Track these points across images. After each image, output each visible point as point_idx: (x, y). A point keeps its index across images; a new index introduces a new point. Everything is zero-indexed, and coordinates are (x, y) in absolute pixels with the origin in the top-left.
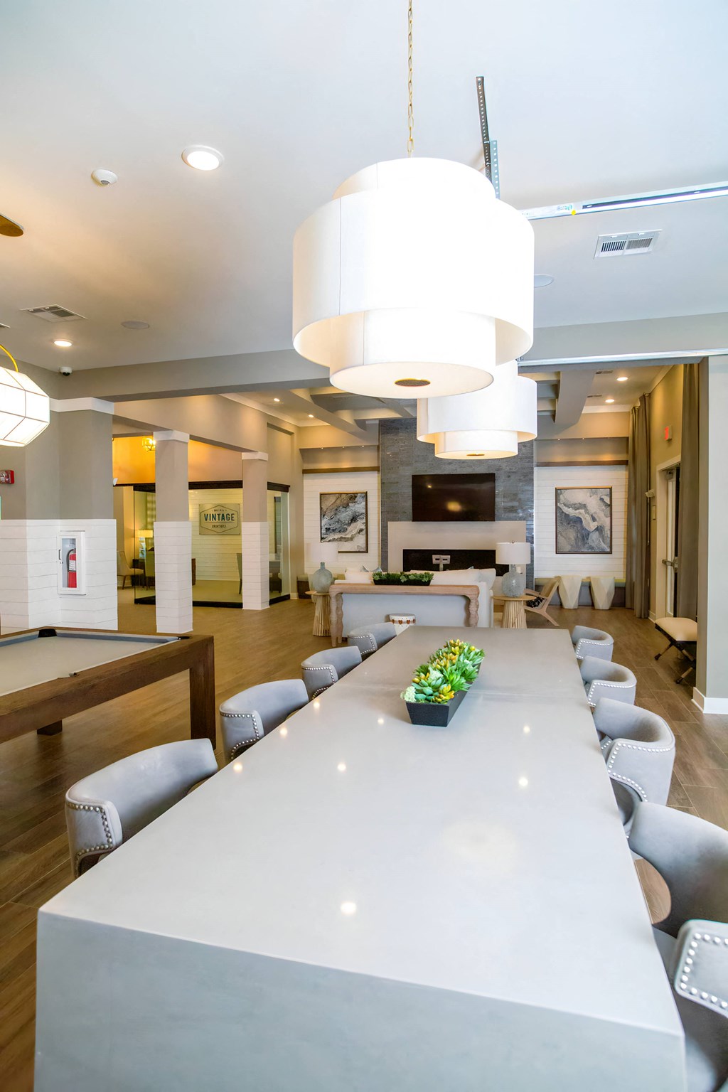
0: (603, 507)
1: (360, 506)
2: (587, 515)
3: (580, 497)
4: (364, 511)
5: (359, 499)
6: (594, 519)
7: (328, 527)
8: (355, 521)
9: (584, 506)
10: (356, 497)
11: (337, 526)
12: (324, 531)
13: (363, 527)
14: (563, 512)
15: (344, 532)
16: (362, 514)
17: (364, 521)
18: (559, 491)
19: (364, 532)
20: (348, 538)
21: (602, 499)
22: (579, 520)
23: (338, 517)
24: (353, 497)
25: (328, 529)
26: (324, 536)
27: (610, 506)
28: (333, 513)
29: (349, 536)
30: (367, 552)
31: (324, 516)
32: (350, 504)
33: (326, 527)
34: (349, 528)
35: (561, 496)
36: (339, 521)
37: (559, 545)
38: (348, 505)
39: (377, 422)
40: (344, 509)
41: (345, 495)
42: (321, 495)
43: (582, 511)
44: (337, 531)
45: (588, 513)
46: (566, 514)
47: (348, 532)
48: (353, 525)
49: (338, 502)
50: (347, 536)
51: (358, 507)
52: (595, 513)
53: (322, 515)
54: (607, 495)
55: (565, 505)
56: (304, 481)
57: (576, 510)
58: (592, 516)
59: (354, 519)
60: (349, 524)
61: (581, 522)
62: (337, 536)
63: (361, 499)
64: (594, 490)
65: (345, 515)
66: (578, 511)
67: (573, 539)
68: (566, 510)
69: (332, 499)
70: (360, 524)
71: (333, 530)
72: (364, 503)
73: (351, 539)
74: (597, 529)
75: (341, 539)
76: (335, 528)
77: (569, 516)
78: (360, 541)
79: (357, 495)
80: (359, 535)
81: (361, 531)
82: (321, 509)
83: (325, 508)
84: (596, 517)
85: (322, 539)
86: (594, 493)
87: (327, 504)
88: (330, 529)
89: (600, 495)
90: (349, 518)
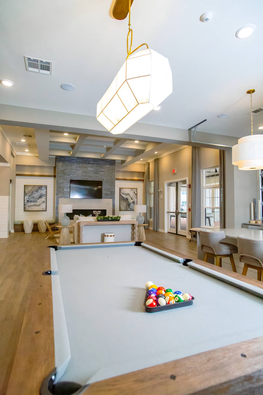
0: (135, 195)
1: (43, 191)
3: (127, 191)
4: (45, 193)
5: (43, 188)
6: (132, 199)
7: (28, 200)
8: (41, 198)
9: (129, 194)
10: (42, 187)
12: (26, 201)
13: (45, 200)
15: (36, 202)
16: (44, 195)
17: (45, 197)
18: (121, 189)
19: (45, 202)
20: (37, 205)
21: (134, 192)
22: (127, 199)
23: (33, 195)
24: (40, 187)
25: (28, 201)
26: (26, 204)
27: (137, 194)
28: (30, 194)
29: (38, 204)
30: (46, 211)
31: (26, 195)
32: (39, 190)
34: (38, 201)
35: (121, 191)
36: (33, 197)
37: (121, 208)
38: (38, 191)
39: (55, 157)
40: (36, 192)
41: (36, 186)
42: (25, 186)
43: (128, 196)
44: (32, 202)
45: (130, 197)
46: (123, 197)
47: (37, 202)
48: (40, 199)
49: (33, 189)
50: (37, 204)
51: (43, 192)
52: (132, 197)
53: (25, 194)
54: (136, 191)
55: (123, 194)
56: (16, 179)
57: (126, 196)
59: (40, 197)
60: (38, 199)
61: (128, 200)
62: (32, 204)
63: (44, 189)
64: (132, 189)
65: (36, 195)
67: (125, 206)
68: (123, 195)
70: (43, 199)
71: (31, 201)
73: (39, 205)
74: (133, 202)
75: (34, 205)
76: (31, 200)
77: (124, 197)
78: (43, 206)
79: (42, 186)
80: (43, 204)
81: (44, 202)
82: (25, 192)
83: (26, 191)
84: (133, 198)
85: (25, 205)
86: (132, 190)
87: (28, 190)
88: (29, 201)
89: (134, 191)
90: (38, 197)
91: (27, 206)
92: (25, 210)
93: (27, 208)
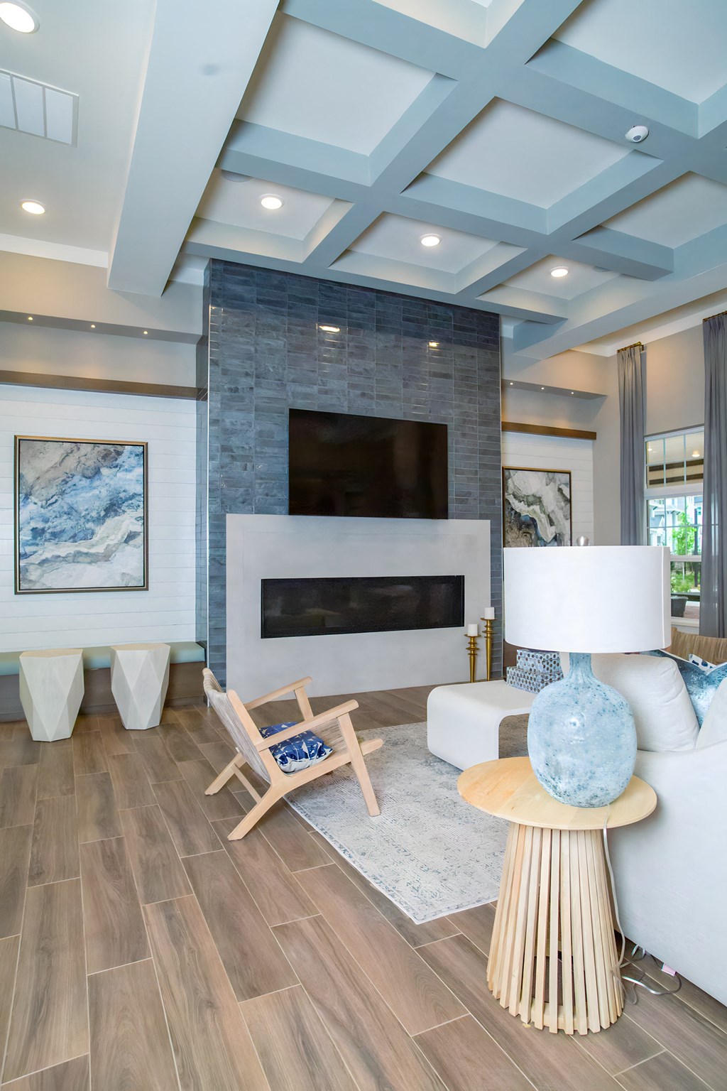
0: (563, 504)
1: (129, 476)
2: (543, 515)
3: (534, 484)
4: (139, 489)
5: (128, 458)
6: (551, 523)
7: (40, 525)
8: (116, 512)
9: (538, 500)
10: (119, 453)
11: (65, 523)
12: (26, 536)
13: (138, 527)
14: (512, 509)
15: (85, 539)
16: (133, 496)
17: (140, 513)
18: (507, 473)
19: (140, 540)
20: (96, 555)
21: (560, 490)
22: (532, 524)
23: (69, 499)
24: (111, 452)
25: (37, 533)
26: (28, 549)
27: (570, 501)
28: (54, 490)
29: (100, 549)
30: (145, 587)
31: (27, 496)
32: (104, 471)
33: (33, 525)
34: (101, 531)
35: (510, 481)
36: (71, 510)
38: (97, 472)
40: (85, 482)
41: (85, 449)
42: (18, 440)
43: (537, 508)
44: (65, 537)
45: (544, 513)
46: (516, 512)
47: (95, 538)
48: (110, 522)
49: (71, 463)
50: (93, 551)
51: (128, 479)
52: (553, 511)
53: (21, 492)
54: (566, 484)
55: (515, 497)
57: (529, 506)
58: (549, 516)
59: (113, 507)
60: (100, 520)
61: (536, 526)
62: (66, 549)
63: (133, 460)
64: (551, 473)
65: (89, 498)
66: (532, 507)
68: (515, 505)
69: (54, 454)
70: (128, 521)
71: (54, 535)
72: (140, 470)
73: (107, 557)
74: (555, 538)
75: (76, 557)
76: (58, 529)
77: (520, 515)
78: (128, 563)
79: (119, 448)
80: (128, 548)
81: (131, 536)
82: (18, 477)
83: (29, 475)
84: (554, 519)
85: (19, 556)
86: (551, 480)
87: (38, 467)
88: (43, 531)
89: (558, 483)
90: (99, 506)
91: (35, 559)
92: (24, 586)
93: (34, 574)
